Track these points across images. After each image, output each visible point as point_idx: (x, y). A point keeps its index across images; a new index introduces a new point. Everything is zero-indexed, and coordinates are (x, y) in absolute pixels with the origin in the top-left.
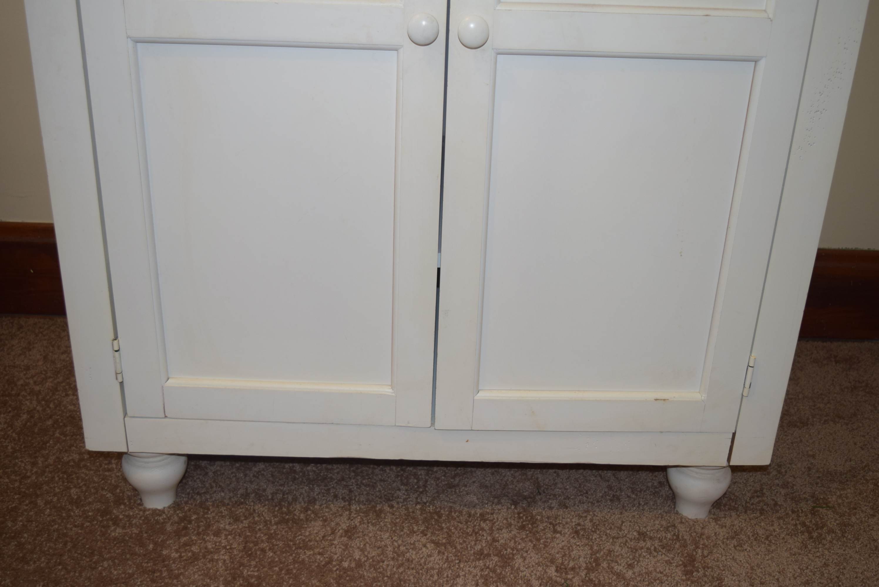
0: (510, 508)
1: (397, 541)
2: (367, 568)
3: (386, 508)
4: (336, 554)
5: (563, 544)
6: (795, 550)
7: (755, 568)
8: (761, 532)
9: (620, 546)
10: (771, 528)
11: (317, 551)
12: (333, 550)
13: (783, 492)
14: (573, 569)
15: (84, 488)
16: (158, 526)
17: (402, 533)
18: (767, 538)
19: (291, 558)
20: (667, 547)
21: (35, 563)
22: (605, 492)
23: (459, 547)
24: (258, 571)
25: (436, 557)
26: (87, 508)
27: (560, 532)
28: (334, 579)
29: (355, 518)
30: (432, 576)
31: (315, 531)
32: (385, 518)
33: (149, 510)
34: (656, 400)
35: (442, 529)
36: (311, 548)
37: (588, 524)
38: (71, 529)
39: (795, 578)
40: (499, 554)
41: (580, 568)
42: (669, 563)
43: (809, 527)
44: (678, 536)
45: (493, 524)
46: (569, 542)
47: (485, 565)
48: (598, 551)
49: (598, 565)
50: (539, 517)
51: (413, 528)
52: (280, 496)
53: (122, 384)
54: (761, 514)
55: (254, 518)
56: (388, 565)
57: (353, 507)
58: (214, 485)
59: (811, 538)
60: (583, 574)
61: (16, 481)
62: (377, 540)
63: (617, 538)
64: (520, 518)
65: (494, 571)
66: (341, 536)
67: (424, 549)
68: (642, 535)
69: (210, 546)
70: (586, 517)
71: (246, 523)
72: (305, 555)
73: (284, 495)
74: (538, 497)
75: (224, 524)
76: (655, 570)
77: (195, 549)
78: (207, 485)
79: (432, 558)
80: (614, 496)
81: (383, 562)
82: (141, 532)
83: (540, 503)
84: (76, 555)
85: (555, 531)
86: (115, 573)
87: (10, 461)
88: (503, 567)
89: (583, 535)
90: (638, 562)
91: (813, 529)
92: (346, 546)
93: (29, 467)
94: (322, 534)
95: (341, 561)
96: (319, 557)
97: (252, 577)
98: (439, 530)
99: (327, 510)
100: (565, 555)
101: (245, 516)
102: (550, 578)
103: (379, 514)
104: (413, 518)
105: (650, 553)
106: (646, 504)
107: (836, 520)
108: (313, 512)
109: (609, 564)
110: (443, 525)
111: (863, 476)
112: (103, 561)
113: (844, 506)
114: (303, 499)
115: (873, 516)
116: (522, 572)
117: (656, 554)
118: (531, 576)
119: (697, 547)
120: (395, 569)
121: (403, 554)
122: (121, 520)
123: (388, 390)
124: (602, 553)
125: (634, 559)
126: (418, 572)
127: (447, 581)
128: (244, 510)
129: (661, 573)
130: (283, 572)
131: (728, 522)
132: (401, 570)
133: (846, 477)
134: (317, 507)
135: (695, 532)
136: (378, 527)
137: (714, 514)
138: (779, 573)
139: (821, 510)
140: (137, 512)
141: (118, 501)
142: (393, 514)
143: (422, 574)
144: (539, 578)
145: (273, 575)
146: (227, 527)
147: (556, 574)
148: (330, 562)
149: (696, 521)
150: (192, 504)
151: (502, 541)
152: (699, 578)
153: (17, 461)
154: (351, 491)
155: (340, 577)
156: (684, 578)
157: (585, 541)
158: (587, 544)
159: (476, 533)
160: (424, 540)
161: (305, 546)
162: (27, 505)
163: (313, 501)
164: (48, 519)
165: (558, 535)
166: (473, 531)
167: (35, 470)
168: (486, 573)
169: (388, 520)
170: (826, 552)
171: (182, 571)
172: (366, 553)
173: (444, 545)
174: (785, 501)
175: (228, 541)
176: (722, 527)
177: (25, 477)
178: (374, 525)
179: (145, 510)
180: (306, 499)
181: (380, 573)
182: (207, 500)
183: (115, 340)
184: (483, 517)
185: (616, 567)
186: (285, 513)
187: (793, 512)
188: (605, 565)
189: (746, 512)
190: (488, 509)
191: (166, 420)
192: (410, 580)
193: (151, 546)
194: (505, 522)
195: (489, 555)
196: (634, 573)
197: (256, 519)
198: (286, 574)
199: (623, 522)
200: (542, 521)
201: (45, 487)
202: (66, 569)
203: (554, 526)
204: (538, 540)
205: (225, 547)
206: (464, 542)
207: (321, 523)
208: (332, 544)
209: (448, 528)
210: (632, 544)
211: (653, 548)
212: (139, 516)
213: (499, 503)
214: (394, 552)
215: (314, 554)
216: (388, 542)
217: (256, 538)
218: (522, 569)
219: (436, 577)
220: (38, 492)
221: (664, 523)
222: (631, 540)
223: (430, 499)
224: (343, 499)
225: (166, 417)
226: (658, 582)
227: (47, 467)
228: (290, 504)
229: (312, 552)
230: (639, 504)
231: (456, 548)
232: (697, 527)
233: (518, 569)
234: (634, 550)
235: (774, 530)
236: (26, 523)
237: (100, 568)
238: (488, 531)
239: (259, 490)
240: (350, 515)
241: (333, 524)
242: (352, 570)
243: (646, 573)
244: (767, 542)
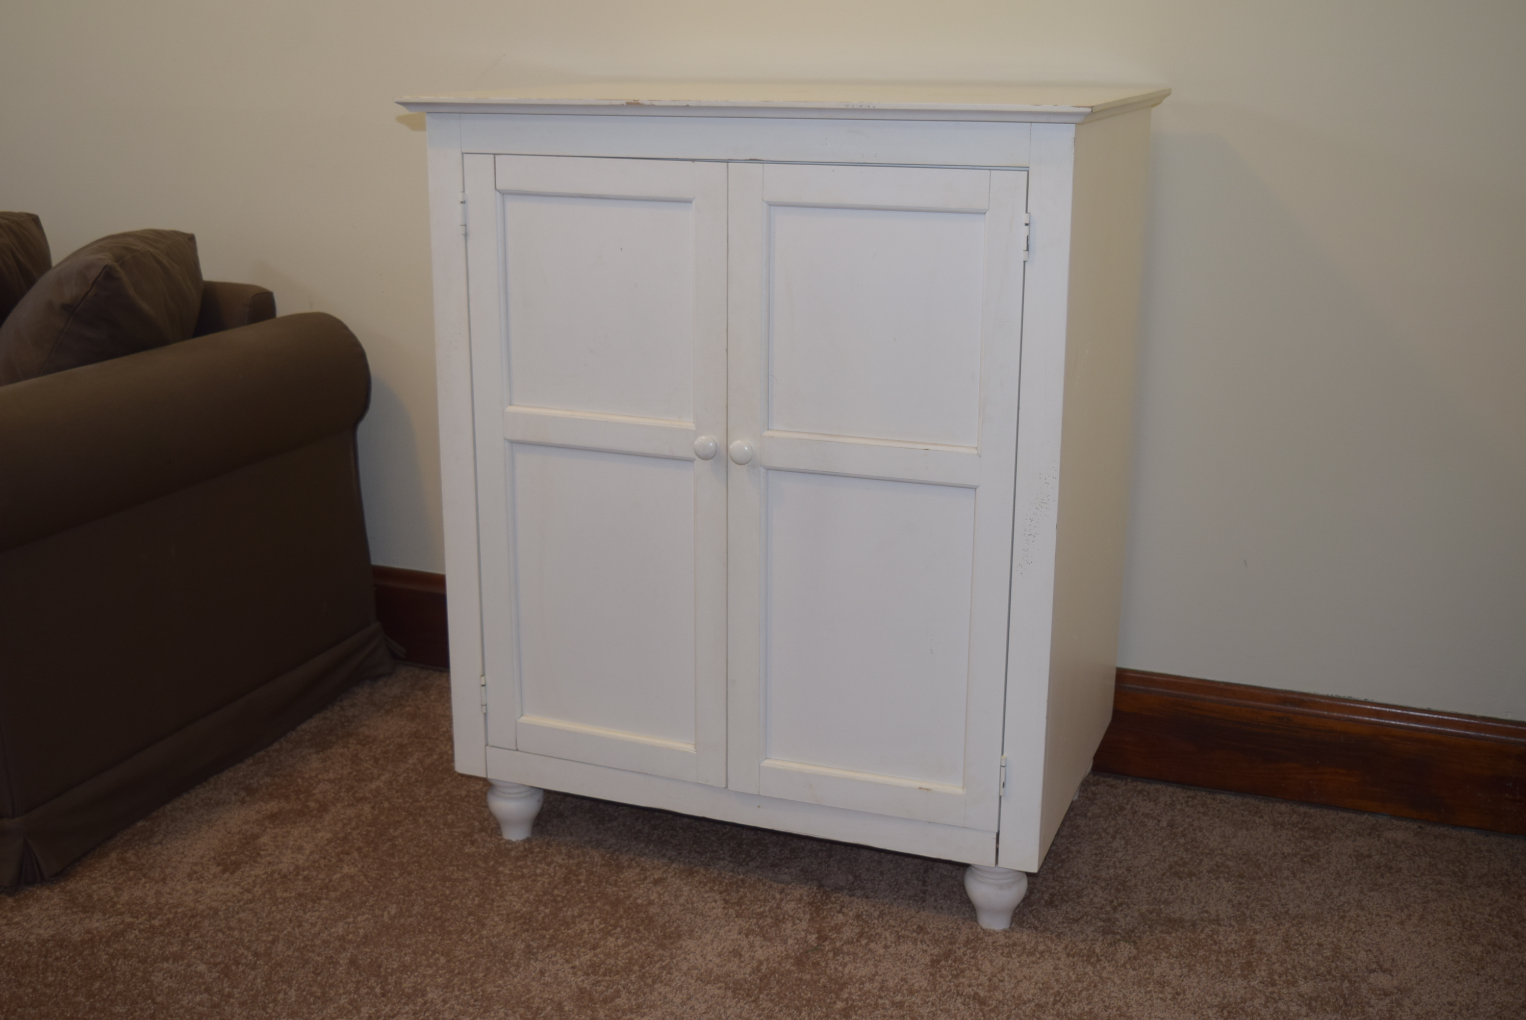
0: (812, 888)
1: (693, 894)
2: (655, 906)
3: (702, 870)
4: (636, 893)
5: (840, 921)
6: (1061, 966)
7: (1006, 970)
8: (1041, 948)
10: (1054, 947)
11: (622, 888)
12: (636, 890)
15: (460, 816)
16: (505, 851)
17: (702, 889)
18: (1042, 953)
19: (598, 889)
20: (934, 941)
21: (399, 858)
23: (743, 907)
25: (718, 910)
26: (456, 830)
27: (843, 913)
28: (624, 909)
29: (669, 872)
30: (705, 920)
31: (630, 875)
32: (696, 876)
33: (506, 839)
34: (920, 788)
35: (739, 892)
37: (876, 913)
38: (436, 841)
39: (1036, 984)
40: (775, 917)
41: (839, 939)
42: (925, 951)
43: (1095, 953)
44: (954, 935)
45: (787, 896)
46: (846, 920)
47: (757, 922)
48: (867, 932)
49: (857, 941)
51: (714, 887)
53: (485, 715)
55: (585, 858)
56: (673, 908)
57: (674, 865)
59: (1087, 960)
60: (838, 943)
62: (677, 890)
64: (815, 896)
65: (760, 927)
66: (649, 882)
67: (712, 903)
68: (920, 929)
69: (538, 870)
70: (879, 907)
71: (576, 860)
72: (610, 889)
75: (558, 858)
76: (907, 953)
77: (525, 871)
79: (715, 910)
82: (489, 852)
83: (845, 891)
85: (840, 912)
88: (771, 926)
89: (863, 919)
90: (897, 945)
91: (1097, 955)
92: (649, 889)
94: (634, 878)
95: (638, 898)
112: (450, 866)
113: (1152, 945)
115: (1175, 957)
117: (919, 943)
118: (791, 936)
119: (965, 947)
121: (692, 903)
122: (478, 842)
123: (690, 748)
125: (895, 943)
126: (695, 917)
127: (715, 926)
128: (580, 851)
130: (585, 897)
132: (683, 913)
133: (1183, 924)
134: (642, 859)
135: (976, 937)
136: (685, 881)
138: (1025, 977)
141: (483, 829)
142: (704, 875)
144: (797, 939)
146: (560, 860)
147: (814, 939)
148: (628, 897)
151: (785, 909)
152: (943, 966)
155: (629, 908)
156: (928, 963)
157: (861, 922)
158: (861, 925)
159: (766, 900)
160: (717, 896)
161: (615, 884)
162: (409, 820)
163: (642, 855)
164: (422, 832)
165: (840, 915)
166: (765, 898)
168: (753, 927)
169: (697, 878)
170: (1090, 972)
171: (507, 882)
172: (661, 896)
173: (732, 903)
175: (554, 870)
177: (417, 801)
178: (682, 879)
183: (483, 676)
184: (782, 890)
185: (872, 945)
186: (613, 859)
187: (1092, 940)
188: (863, 942)
190: (792, 885)
191: (518, 753)
192: (685, 920)
193: (492, 863)
195: (765, 916)
196: (885, 952)
197: (587, 859)
199: (912, 917)
200: (834, 902)
201: (429, 811)
203: (842, 907)
204: (818, 914)
205: (549, 874)
206: (751, 904)
207: (638, 871)
208: (638, 886)
209: (744, 892)
210: (904, 932)
211: (920, 939)
212: (493, 842)
213: (805, 883)
214: (686, 900)
215: (619, 890)
216: (686, 893)
217: (578, 871)
218: (787, 930)
219: (708, 922)
220: (423, 813)
225: (517, 750)
226: (901, 961)
228: (621, 853)
229: (617, 888)
231: (740, 906)
232: (982, 933)
233: (784, 930)
234: (901, 937)
235: (1056, 950)
236: (403, 832)
238: (778, 900)
240: (667, 869)
241: (648, 873)
242: (642, 905)
243: (896, 954)
244: (1039, 956)
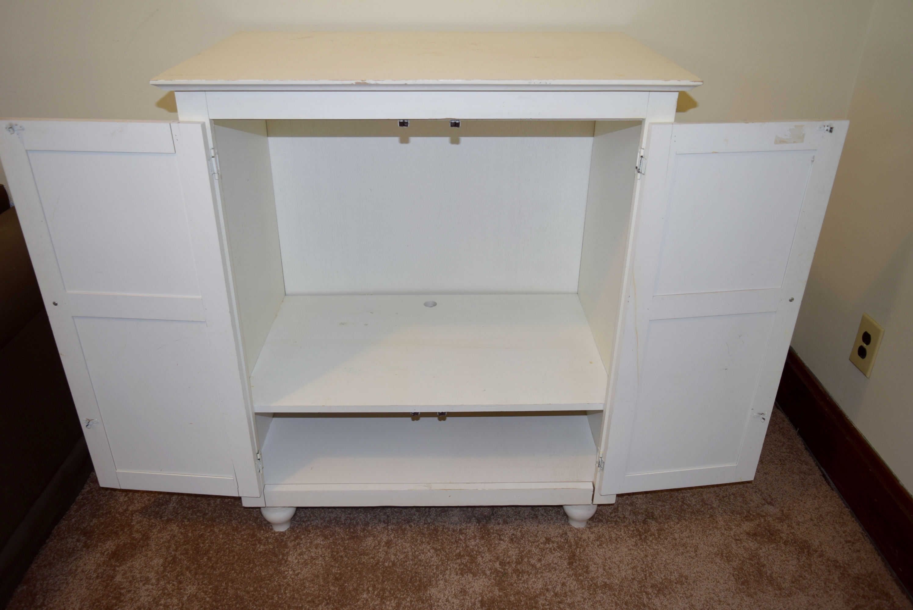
0: (476, 525)
1: (414, 549)
2: (398, 566)
3: (408, 527)
4: (381, 558)
5: (504, 547)
6: (631, 547)
7: (607, 559)
8: (614, 536)
9: (535, 548)
10: (619, 534)
11: (371, 556)
12: (380, 555)
13: (629, 508)
14: (509, 563)
16: (283, 544)
17: (417, 543)
18: (616, 540)
19: (357, 561)
20: (560, 548)
21: (219, 569)
22: (530, 512)
23: (447, 550)
24: (340, 570)
25: (435, 559)
26: (243, 533)
27: (503, 540)
28: (381, 574)
29: (391, 534)
30: (433, 570)
31: (369, 544)
32: (407, 534)
33: (277, 532)
35: (438, 540)
36: (367, 555)
37: (519, 534)
38: (236, 547)
39: (628, 565)
40: (469, 555)
41: (512, 562)
42: (560, 557)
43: (641, 532)
44: (567, 540)
45: (467, 536)
46: (507, 545)
47: (461, 562)
48: (523, 551)
49: (522, 560)
50: (492, 531)
51: (423, 540)
52: (349, 521)
54: (615, 524)
55: (335, 536)
56: (409, 564)
57: (390, 527)
58: (312, 515)
59: (641, 539)
60: (514, 566)
61: (200, 516)
62: (403, 549)
63: (534, 543)
64: (481, 531)
65: (466, 566)
66: (384, 546)
67: (429, 553)
68: (548, 540)
69: (313, 554)
70: (518, 529)
71: (331, 540)
72: (364, 559)
73: (351, 520)
74: (492, 517)
75: (319, 541)
76: (553, 562)
78: (308, 516)
79: (433, 559)
80: (535, 515)
81: (407, 562)
82: (274, 547)
83: (493, 521)
84: (241, 564)
85: (501, 539)
86: (263, 574)
87: (195, 503)
88: (471, 563)
89: (515, 541)
90: (544, 557)
91: (643, 533)
92: (386, 552)
93: (206, 507)
95: (384, 562)
96: (372, 560)
97: (337, 573)
98: (436, 541)
99: (375, 530)
100: (504, 555)
101: (331, 535)
102: (496, 569)
103: (404, 531)
104: (423, 534)
105: (551, 552)
106: (552, 519)
107: (656, 527)
108: (368, 531)
109: (528, 559)
110: (439, 538)
111: (677, 497)
112: (256, 567)
113: (662, 517)
114: (362, 523)
115: (678, 523)
116: (481, 566)
117: (554, 552)
118: (486, 568)
119: (578, 547)
120: (413, 566)
121: (417, 556)
122: (262, 540)
124: (525, 552)
125: (542, 555)
126: (425, 568)
127: (441, 573)
128: (329, 532)
129: (556, 564)
130: (353, 570)
131: (596, 530)
132: (416, 567)
133: (667, 497)
134: (370, 528)
135: (578, 537)
136: (403, 540)
137: (589, 524)
138: (620, 562)
139: (649, 520)
140: (270, 534)
141: (260, 528)
142: (412, 531)
143: (428, 569)
144: (490, 569)
145: (348, 572)
146: (322, 543)
147: (499, 566)
148: (377, 563)
149: (578, 530)
150: (300, 528)
151: (471, 547)
152: (576, 566)
153: (199, 503)
154: (388, 516)
155: (384, 572)
156: (568, 567)
157: (516, 544)
158: (517, 547)
159: (457, 542)
160: (428, 547)
161: (364, 554)
162: (209, 533)
163: (367, 524)
164: (222, 541)
165: (502, 542)
166: (456, 541)
167: (210, 508)
168: (462, 567)
169: (409, 535)
170: (648, 548)
171: (300, 571)
172: (397, 557)
173: (439, 550)
174: (630, 515)
175: (322, 552)
176: (592, 533)
177: (205, 514)
178: (402, 539)
179: (275, 533)
180: (364, 523)
181: (405, 569)
182: (308, 525)
183: (258, 453)
184: (461, 532)
185: (532, 562)
186: (353, 532)
187: (633, 522)
188: (526, 560)
189: (607, 523)
190: (464, 525)
192: (421, 573)
193: (281, 557)
194: (473, 534)
195: (463, 556)
196: (541, 564)
197: (337, 537)
198: (355, 572)
199: (538, 532)
200: (493, 533)
202: (237, 573)
203: (500, 536)
204: (491, 545)
205: (321, 556)
206: (451, 548)
207: (372, 538)
208: (379, 552)
209: (442, 539)
210: (542, 546)
211: (553, 548)
212: (272, 537)
213: (470, 522)
214: (413, 555)
215: (369, 558)
216: (409, 549)
217: (337, 548)
218: (481, 564)
219: (435, 571)
220: (214, 523)
221: (561, 531)
222: (542, 543)
223: (432, 521)
224: (384, 522)
226: (554, 569)
227: (216, 506)
228: (355, 526)
229: (368, 557)
230: (548, 519)
231: (446, 551)
232: (579, 533)
233: (479, 564)
234: (542, 550)
235: (621, 535)
236: (210, 544)
237: (255, 571)
238: (464, 541)
239: (337, 517)
240: (388, 532)
241: (379, 538)
242: (390, 567)
243: (547, 564)
244: (616, 542)
